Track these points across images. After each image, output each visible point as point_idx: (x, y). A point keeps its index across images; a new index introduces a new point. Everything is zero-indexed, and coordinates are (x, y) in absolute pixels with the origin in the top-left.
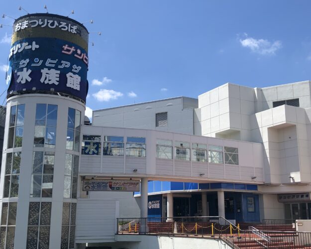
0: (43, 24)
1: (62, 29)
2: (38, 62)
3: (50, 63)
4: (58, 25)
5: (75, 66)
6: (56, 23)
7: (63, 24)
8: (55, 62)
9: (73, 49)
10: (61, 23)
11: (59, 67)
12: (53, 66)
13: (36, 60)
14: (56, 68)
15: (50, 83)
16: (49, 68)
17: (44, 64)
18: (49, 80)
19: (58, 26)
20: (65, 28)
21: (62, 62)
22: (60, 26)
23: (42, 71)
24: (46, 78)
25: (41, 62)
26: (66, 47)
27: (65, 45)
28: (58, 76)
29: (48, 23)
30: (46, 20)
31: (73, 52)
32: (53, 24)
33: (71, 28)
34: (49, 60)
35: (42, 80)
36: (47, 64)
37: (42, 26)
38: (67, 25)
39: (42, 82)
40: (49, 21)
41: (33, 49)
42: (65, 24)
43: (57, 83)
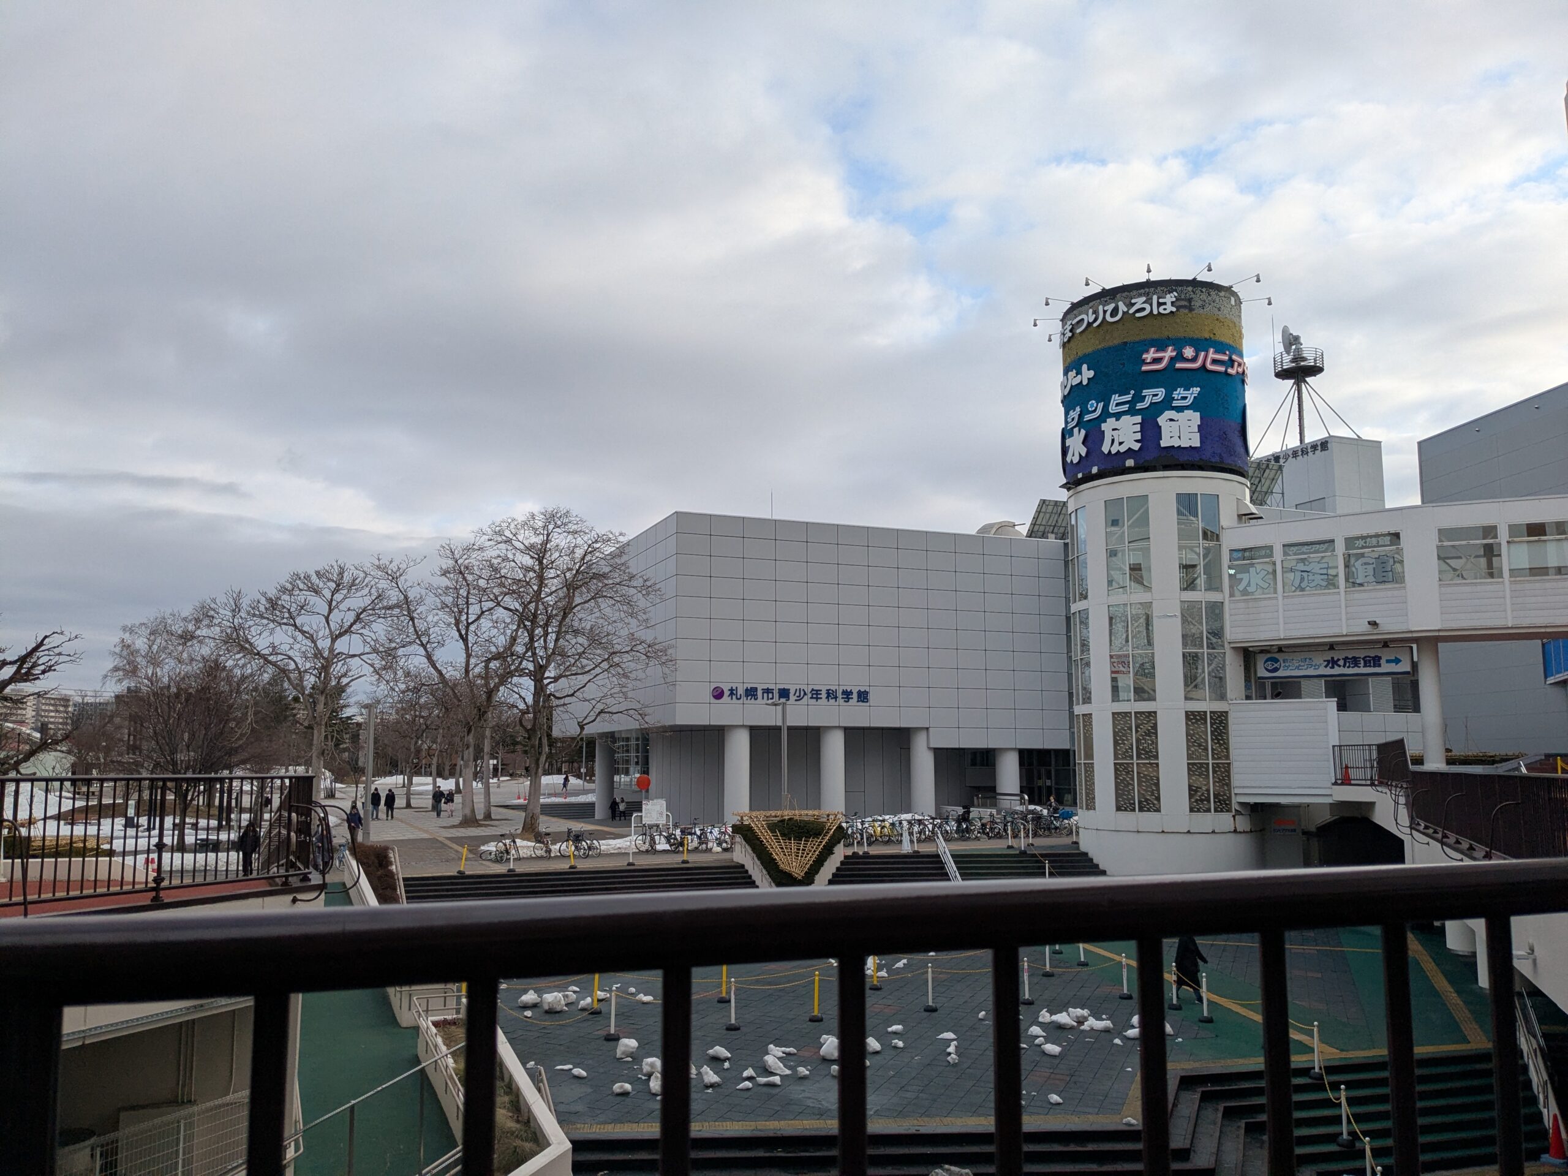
0: (1096, 320)
1: (1138, 315)
2: (1095, 408)
3: (1118, 405)
4: (1125, 309)
5: (1179, 392)
6: (1122, 307)
7: (1139, 302)
8: (1128, 398)
9: (1170, 353)
10: (1133, 301)
11: (1139, 406)
12: (1125, 407)
13: (1092, 406)
14: (1132, 412)
15: (1123, 449)
16: (1118, 416)
17: (1106, 408)
18: (1121, 443)
19: (1128, 312)
20: (1143, 309)
21: (1145, 392)
22: (1131, 311)
23: (1104, 426)
24: (1113, 441)
25: (1101, 405)
26: (1149, 356)
27: (1147, 351)
28: (1138, 428)
29: (1105, 312)
30: (1101, 308)
31: (1172, 359)
32: (1115, 312)
33: (1159, 304)
34: (1116, 398)
35: (1105, 449)
36: (1113, 409)
37: (1095, 325)
38: (1149, 301)
39: (1106, 452)
40: (1106, 308)
41: (1085, 382)
42: (1144, 299)
43: (1136, 446)
